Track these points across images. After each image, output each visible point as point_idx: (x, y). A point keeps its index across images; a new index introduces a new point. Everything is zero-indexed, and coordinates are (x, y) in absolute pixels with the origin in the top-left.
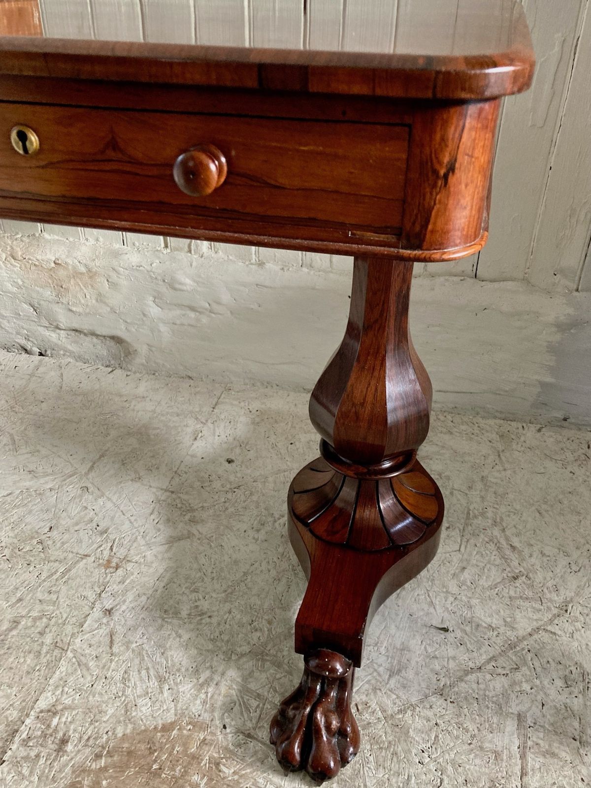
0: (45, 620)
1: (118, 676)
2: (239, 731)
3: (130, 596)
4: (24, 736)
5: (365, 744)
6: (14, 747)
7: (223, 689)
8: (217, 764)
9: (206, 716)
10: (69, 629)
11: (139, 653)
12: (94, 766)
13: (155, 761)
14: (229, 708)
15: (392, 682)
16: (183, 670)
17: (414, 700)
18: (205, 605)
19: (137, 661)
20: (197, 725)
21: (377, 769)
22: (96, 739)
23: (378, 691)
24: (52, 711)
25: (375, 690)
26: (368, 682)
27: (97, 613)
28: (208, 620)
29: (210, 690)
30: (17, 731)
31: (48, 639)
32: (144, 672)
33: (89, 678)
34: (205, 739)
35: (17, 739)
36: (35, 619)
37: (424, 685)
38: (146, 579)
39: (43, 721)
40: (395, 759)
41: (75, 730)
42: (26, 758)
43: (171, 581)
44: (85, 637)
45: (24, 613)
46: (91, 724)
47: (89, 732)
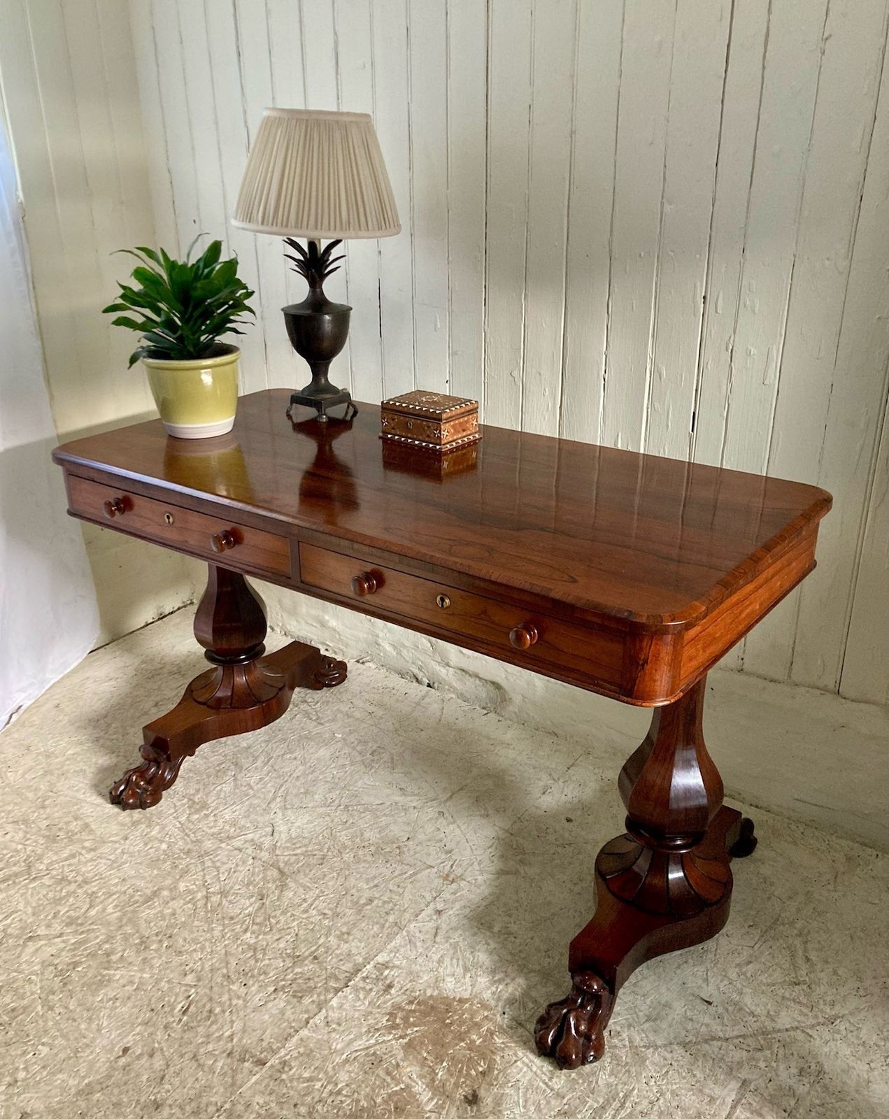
0: (391, 905)
1: (436, 957)
2: (513, 1019)
3: (457, 906)
4: (364, 975)
5: (606, 1058)
6: (357, 979)
7: (510, 989)
8: (492, 1034)
9: (493, 1003)
10: (407, 916)
11: (455, 947)
12: (407, 1007)
13: (448, 1018)
14: (511, 1002)
15: (647, 1025)
16: (484, 967)
17: (659, 1043)
18: (514, 928)
19: (452, 952)
20: (484, 1006)
21: (610, 1075)
22: (412, 992)
23: (632, 1028)
24: (385, 966)
25: (630, 1026)
26: (627, 1019)
27: (430, 910)
28: (513, 939)
29: (501, 987)
30: (360, 970)
31: (391, 918)
32: (455, 961)
33: (415, 952)
34: (487, 1016)
35: (359, 975)
36: (385, 902)
37: (672, 1036)
38: (474, 896)
39: (379, 970)
40: (627, 1075)
41: (398, 982)
42: (363, 989)
43: (492, 903)
44: (417, 925)
45: (377, 896)
46: (410, 982)
47: (408, 986)
